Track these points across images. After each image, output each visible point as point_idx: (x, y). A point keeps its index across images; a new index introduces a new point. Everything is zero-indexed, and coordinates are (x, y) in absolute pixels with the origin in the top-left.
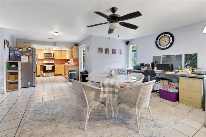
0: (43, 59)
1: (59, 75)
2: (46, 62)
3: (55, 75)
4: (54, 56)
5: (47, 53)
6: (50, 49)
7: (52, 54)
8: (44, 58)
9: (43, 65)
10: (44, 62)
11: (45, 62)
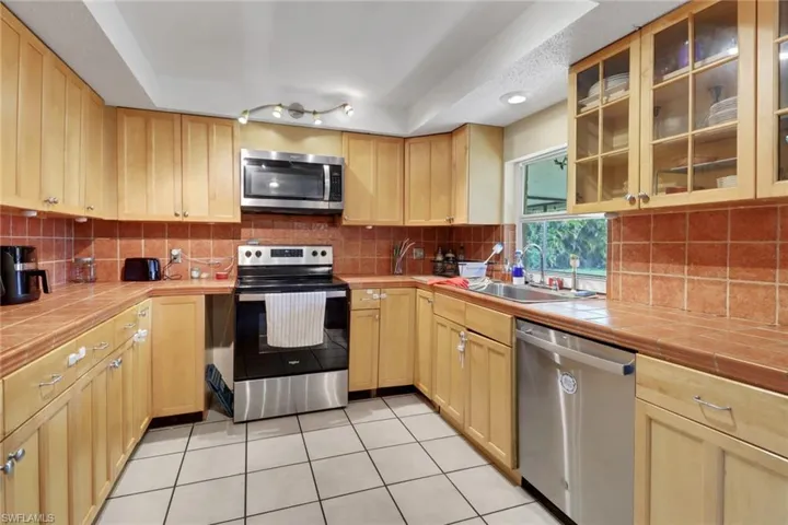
0: (238, 219)
1: (384, 392)
2: (266, 250)
3: (355, 396)
4: (337, 193)
5: (274, 156)
6: (305, 120)
7: (318, 167)
8: (245, 211)
9: (231, 284)
10: (243, 249)
11: (253, 252)
